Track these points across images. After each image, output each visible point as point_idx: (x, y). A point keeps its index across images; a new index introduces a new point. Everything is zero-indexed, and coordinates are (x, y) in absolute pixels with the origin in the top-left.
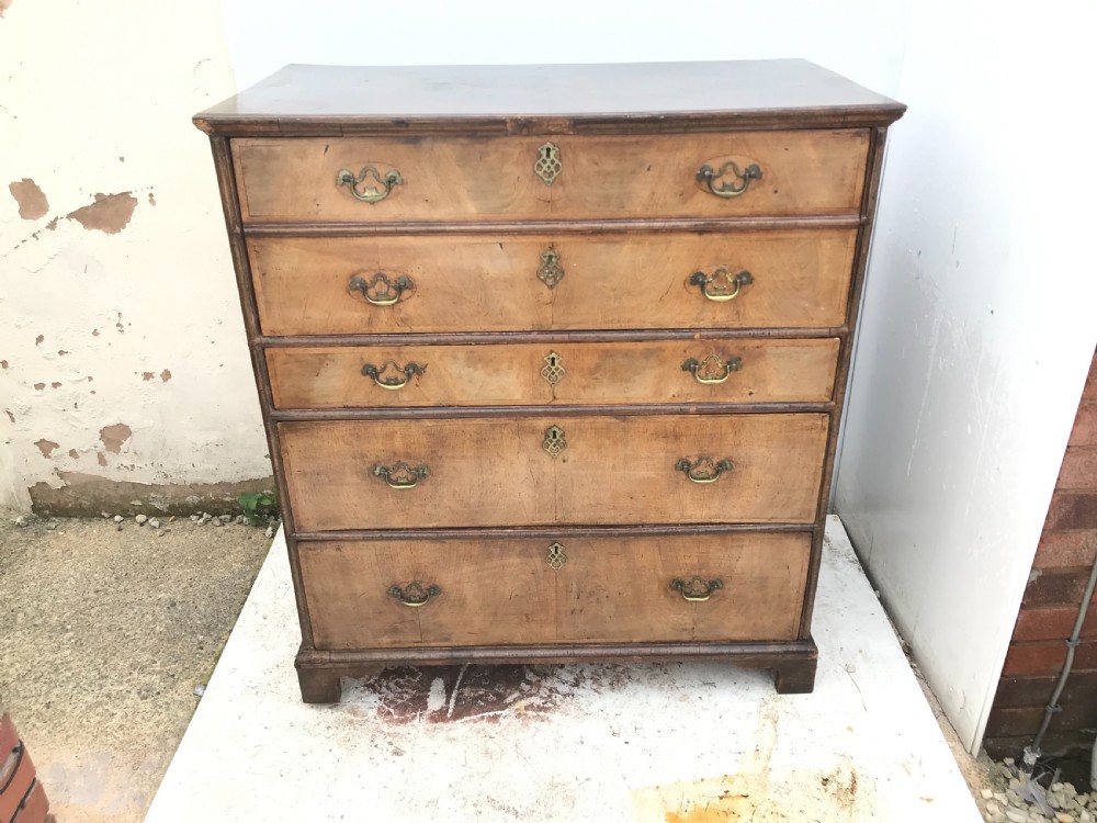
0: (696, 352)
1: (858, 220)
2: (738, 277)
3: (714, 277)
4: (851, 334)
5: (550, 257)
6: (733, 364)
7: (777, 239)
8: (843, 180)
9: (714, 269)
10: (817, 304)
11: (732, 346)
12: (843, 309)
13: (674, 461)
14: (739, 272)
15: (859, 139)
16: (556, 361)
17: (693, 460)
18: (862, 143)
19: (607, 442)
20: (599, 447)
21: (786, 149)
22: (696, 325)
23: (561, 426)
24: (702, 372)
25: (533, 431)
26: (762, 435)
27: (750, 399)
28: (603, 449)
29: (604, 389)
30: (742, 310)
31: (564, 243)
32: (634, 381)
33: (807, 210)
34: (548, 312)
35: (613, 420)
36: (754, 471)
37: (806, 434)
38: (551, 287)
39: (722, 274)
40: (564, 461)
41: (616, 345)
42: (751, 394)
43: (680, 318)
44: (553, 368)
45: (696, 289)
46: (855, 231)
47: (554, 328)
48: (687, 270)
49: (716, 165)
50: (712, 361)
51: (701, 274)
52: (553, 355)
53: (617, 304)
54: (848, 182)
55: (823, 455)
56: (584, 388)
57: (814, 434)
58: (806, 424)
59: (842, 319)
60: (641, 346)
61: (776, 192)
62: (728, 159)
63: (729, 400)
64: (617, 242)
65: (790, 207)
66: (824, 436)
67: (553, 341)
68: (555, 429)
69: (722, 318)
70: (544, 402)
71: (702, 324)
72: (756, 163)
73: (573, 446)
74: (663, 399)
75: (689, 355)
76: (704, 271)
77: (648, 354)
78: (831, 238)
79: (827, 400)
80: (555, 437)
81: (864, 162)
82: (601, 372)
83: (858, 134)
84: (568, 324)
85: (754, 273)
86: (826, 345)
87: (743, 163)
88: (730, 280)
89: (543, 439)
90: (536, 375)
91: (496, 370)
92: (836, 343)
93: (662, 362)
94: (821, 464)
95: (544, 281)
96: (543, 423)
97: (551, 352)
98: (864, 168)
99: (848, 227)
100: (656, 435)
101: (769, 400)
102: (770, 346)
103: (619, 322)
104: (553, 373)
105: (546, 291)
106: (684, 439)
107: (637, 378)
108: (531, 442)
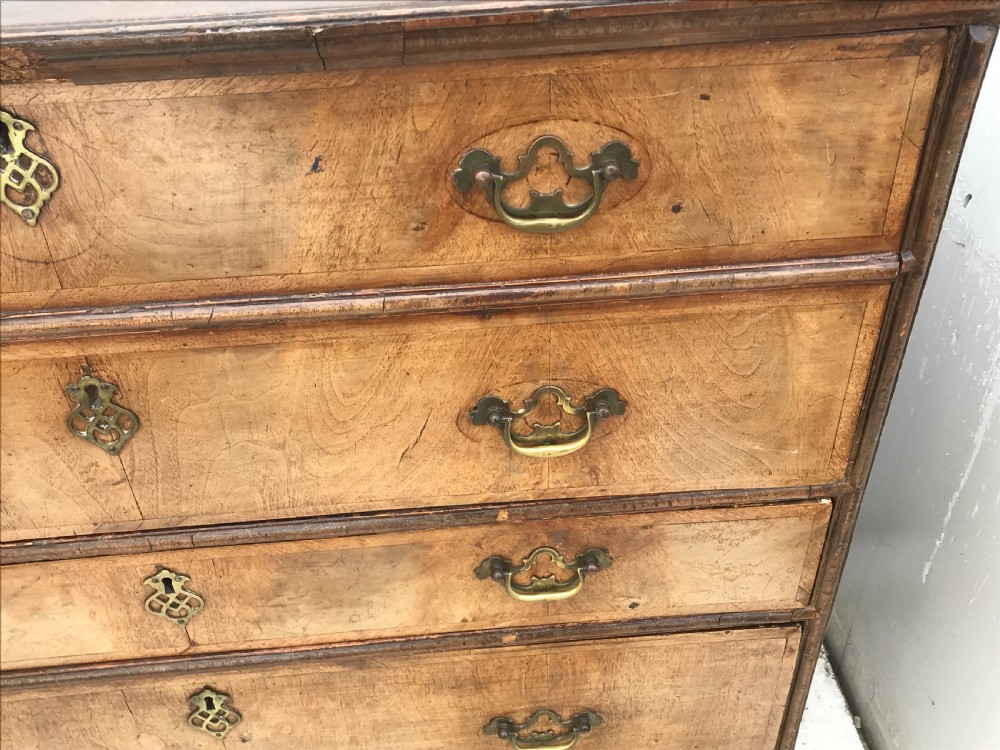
0: (505, 541)
1: (894, 265)
2: (591, 404)
3: (528, 406)
4: (857, 494)
5: (91, 391)
6: (589, 561)
7: (684, 318)
8: (860, 170)
9: (528, 388)
10: (782, 444)
11: (587, 531)
12: (844, 451)
13: (481, 721)
14: (589, 391)
15: (912, 63)
16: (176, 585)
17: (519, 718)
18: (920, 72)
19: (331, 705)
20: (315, 715)
21: (705, 97)
22: (498, 497)
23: (221, 686)
24: (523, 577)
25: (162, 700)
26: (662, 669)
27: (632, 614)
28: (323, 717)
29: (303, 622)
30: (602, 465)
31: (119, 356)
32: (369, 603)
33: (759, 248)
34: (124, 499)
35: (335, 669)
36: (647, 722)
37: (752, 661)
38: (114, 451)
39: (547, 398)
40: (244, 741)
41: (315, 545)
42: (633, 606)
43: (459, 488)
44: (172, 597)
45: (486, 433)
46: (884, 290)
47: (148, 526)
48: (459, 393)
49: (507, 146)
50: (543, 557)
51: (497, 401)
52: (165, 574)
53: (295, 472)
54: (872, 174)
55: (786, 691)
56: (257, 623)
57: (770, 661)
58: (754, 646)
59: (840, 467)
60: (372, 543)
61: (677, 209)
62: (538, 130)
63: (586, 618)
64: (267, 346)
65: (718, 244)
66: (791, 662)
67: (151, 550)
68: (208, 694)
69: (555, 483)
70: (171, 651)
71: (509, 496)
72: (621, 137)
73: (257, 716)
74: (442, 628)
75: (487, 551)
76: (504, 395)
77: (392, 555)
78: (821, 308)
79: (800, 605)
80: (210, 705)
81: (923, 120)
82: (291, 594)
83: (911, 48)
84: (183, 517)
85: (629, 390)
86: (800, 516)
87: (583, 138)
88: (568, 409)
89: (186, 710)
90: (136, 612)
91: (35, 610)
92: (823, 511)
93: (428, 567)
94: (783, 701)
95: (94, 438)
96: (179, 686)
97: (160, 568)
98: (919, 137)
99: (865, 283)
100: (435, 685)
101: (673, 612)
102: (674, 526)
103: (308, 503)
104: (174, 605)
105: (104, 459)
106: (497, 687)
107: (376, 598)
108: (161, 719)
